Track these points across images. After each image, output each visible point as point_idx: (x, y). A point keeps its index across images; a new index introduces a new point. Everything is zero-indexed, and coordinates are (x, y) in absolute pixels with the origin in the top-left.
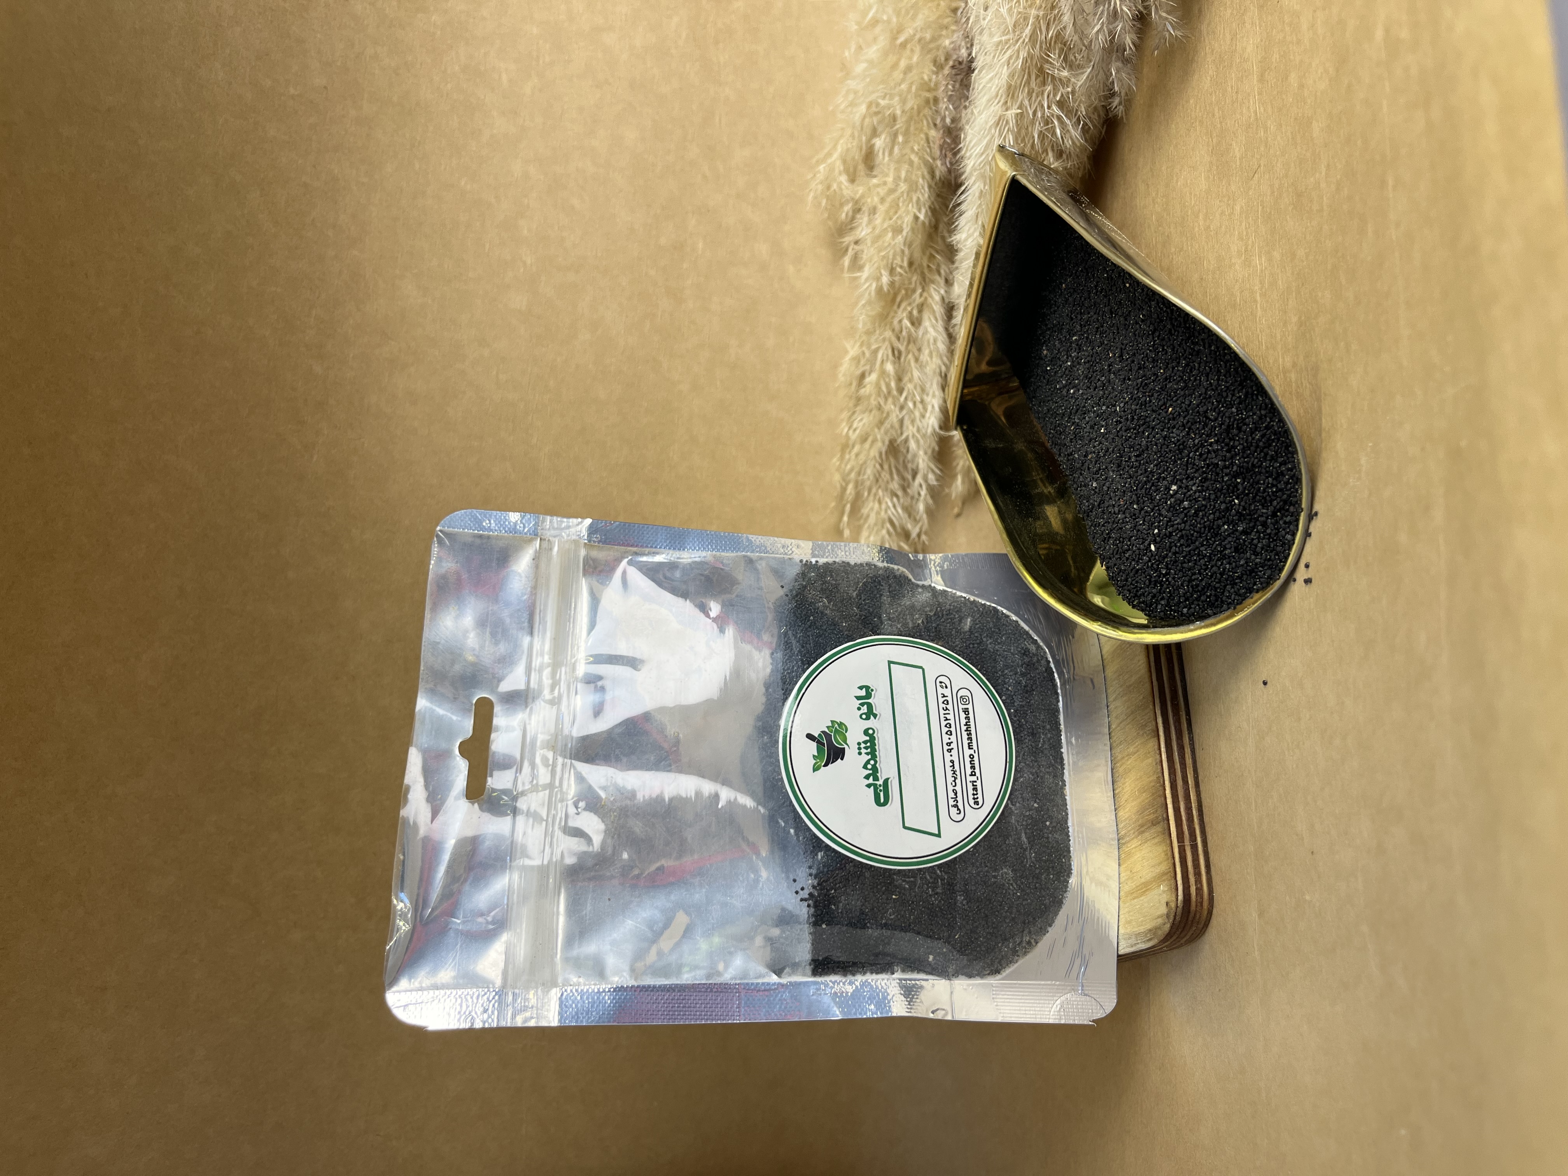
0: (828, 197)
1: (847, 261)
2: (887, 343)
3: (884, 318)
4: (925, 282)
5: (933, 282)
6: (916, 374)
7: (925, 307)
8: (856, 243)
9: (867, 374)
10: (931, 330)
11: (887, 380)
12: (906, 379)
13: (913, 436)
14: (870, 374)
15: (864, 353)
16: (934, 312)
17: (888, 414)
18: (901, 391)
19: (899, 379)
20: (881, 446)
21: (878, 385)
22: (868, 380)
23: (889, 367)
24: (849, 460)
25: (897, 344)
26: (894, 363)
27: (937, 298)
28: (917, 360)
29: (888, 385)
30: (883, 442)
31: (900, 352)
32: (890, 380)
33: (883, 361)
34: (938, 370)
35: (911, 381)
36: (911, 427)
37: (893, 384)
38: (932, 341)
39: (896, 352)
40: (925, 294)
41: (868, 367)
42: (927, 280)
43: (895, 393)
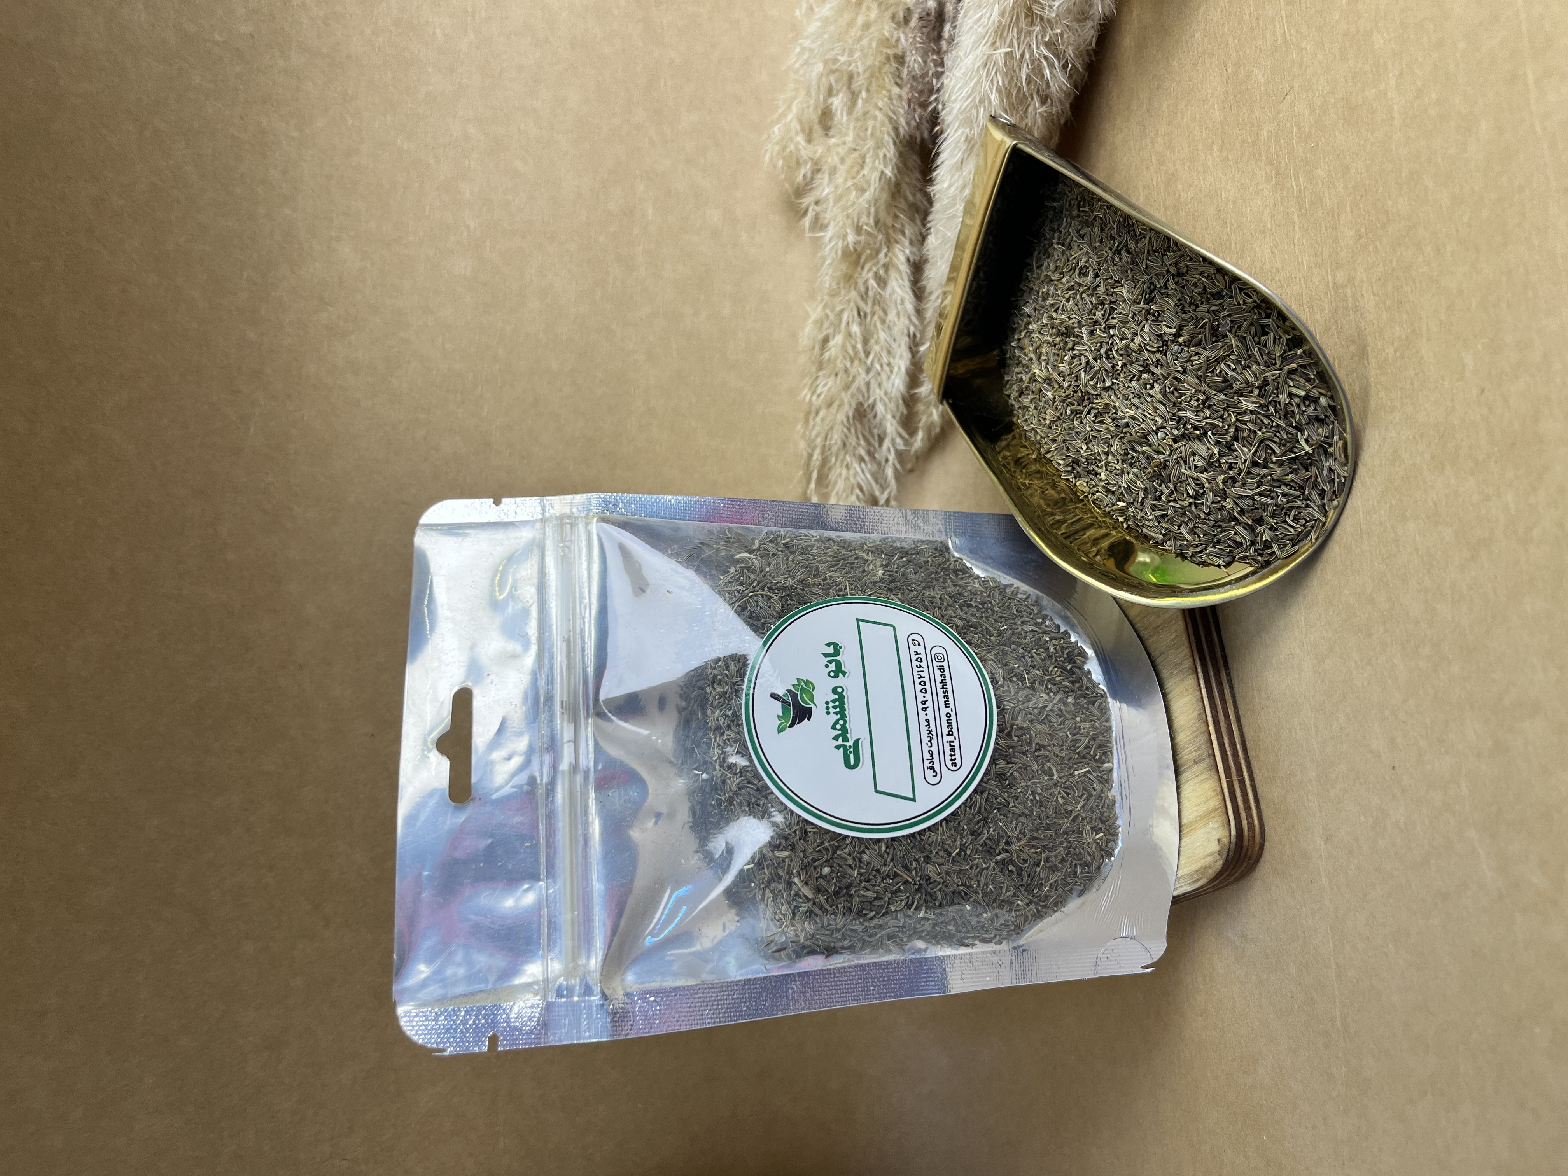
0: (784, 158)
1: (807, 221)
2: (852, 304)
3: (849, 279)
4: (890, 242)
5: (897, 242)
6: (882, 335)
7: (890, 267)
8: (817, 203)
9: (831, 337)
10: (898, 289)
11: (853, 342)
12: (872, 341)
13: (881, 399)
14: (834, 336)
15: (827, 316)
16: (900, 272)
17: (854, 377)
18: (867, 354)
19: (866, 341)
20: (848, 410)
21: (844, 347)
22: (832, 343)
23: (855, 329)
24: (814, 425)
25: (862, 305)
26: (860, 324)
27: (902, 258)
28: (883, 322)
29: (854, 347)
30: (850, 405)
31: (866, 315)
32: (856, 342)
33: (848, 323)
34: (906, 331)
35: (877, 342)
36: (878, 391)
37: (859, 346)
38: (899, 301)
39: (862, 313)
40: (890, 254)
41: (831, 330)
42: (892, 240)
43: (862, 355)
